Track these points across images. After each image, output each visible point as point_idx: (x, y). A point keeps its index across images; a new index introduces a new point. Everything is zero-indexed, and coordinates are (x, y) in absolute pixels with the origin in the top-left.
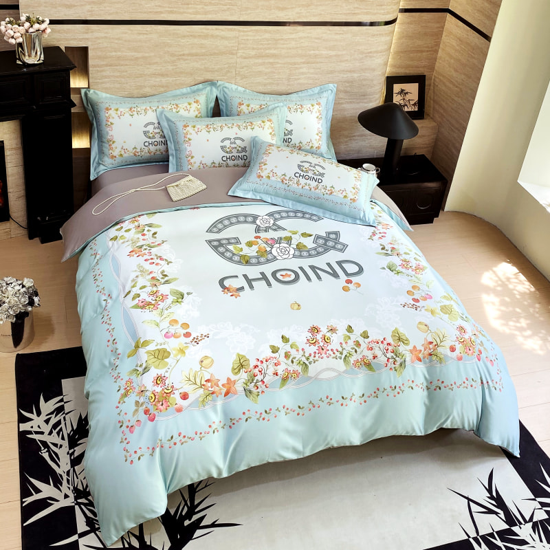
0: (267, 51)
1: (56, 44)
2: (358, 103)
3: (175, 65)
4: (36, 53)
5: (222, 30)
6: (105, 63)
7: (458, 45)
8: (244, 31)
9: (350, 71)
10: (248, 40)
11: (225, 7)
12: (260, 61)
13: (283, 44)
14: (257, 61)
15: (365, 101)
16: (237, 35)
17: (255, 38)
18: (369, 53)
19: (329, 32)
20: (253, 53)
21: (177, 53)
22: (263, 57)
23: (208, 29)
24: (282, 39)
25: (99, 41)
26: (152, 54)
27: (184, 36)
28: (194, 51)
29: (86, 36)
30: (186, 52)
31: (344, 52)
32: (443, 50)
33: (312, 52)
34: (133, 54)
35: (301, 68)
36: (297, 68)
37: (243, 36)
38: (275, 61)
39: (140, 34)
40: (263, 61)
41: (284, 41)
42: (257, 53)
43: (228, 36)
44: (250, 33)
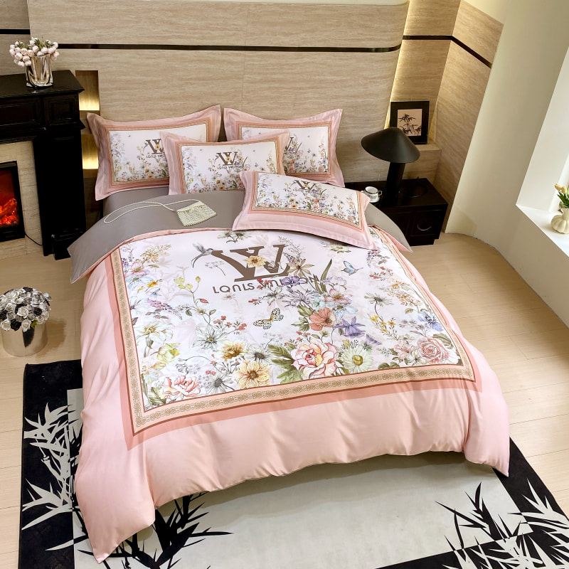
0: (273, 76)
1: (66, 67)
2: (362, 128)
3: (182, 89)
4: (45, 76)
5: (229, 55)
6: (115, 86)
7: (460, 72)
8: (249, 57)
9: (354, 97)
10: (253, 64)
11: (231, 33)
12: (266, 86)
13: (289, 69)
14: (263, 86)
15: (369, 126)
16: (243, 60)
17: (262, 63)
18: (372, 78)
19: (333, 57)
20: (259, 78)
21: (184, 77)
22: (269, 81)
23: (214, 54)
24: (288, 64)
25: (108, 65)
26: (160, 78)
27: (192, 61)
28: (201, 75)
29: (96, 60)
30: (194, 76)
31: (349, 78)
32: (446, 76)
33: (317, 77)
35: (305, 93)
36: (302, 93)
37: (249, 61)
38: (281, 86)
39: (148, 58)
40: (269, 86)
41: (289, 66)
42: (263, 78)
43: (234, 61)
44: (256, 58)
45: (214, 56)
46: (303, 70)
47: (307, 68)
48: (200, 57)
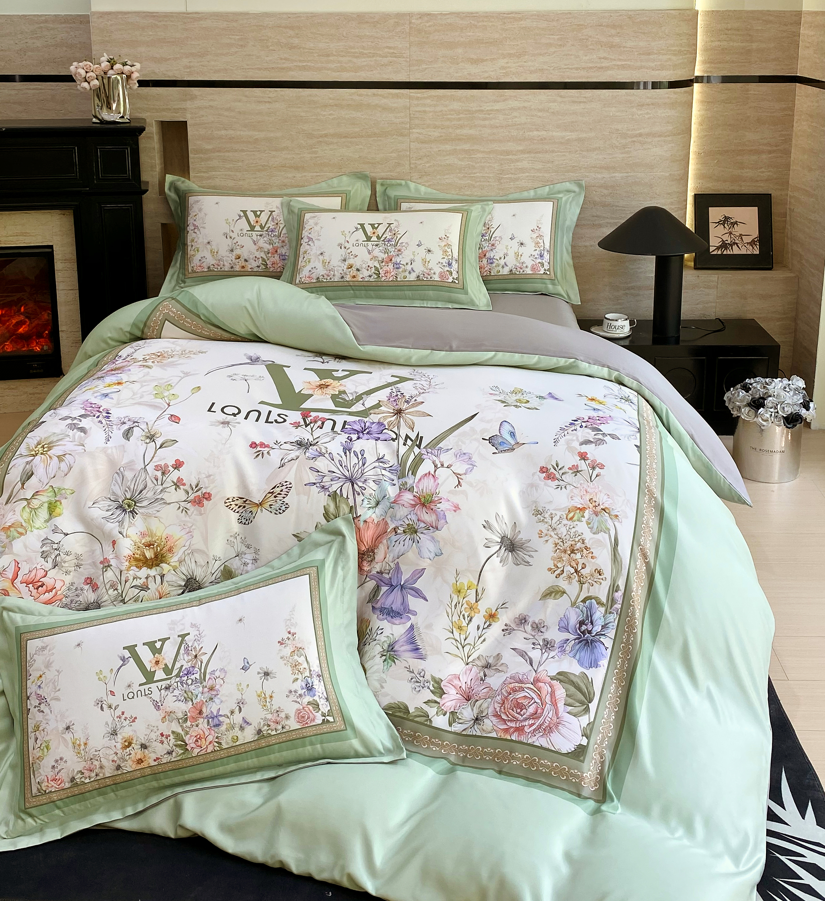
0: (458, 131)
3: (313, 153)
5: (385, 98)
6: (211, 147)
7: (809, 127)
8: (418, 98)
10: (425, 112)
11: (385, 60)
12: (448, 147)
13: (484, 119)
14: (443, 147)
16: (407, 104)
17: (438, 109)
20: (436, 134)
21: (316, 132)
22: (452, 140)
23: (360, 95)
24: (482, 111)
25: (202, 113)
26: (279, 134)
28: (342, 129)
29: (184, 105)
30: (330, 131)
32: (796, 145)
33: (535, 133)
34: (251, 133)
36: (512, 161)
37: (417, 105)
38: (473, 148)
39: (259, 102)
40: (453, 148)
41: (485, 114)
42: (442, 135)
43: (393, 105)
44: (428, 101)
45: (360, 98)
46: (510, 120)
47: (516, 117)
48: (338, 100)
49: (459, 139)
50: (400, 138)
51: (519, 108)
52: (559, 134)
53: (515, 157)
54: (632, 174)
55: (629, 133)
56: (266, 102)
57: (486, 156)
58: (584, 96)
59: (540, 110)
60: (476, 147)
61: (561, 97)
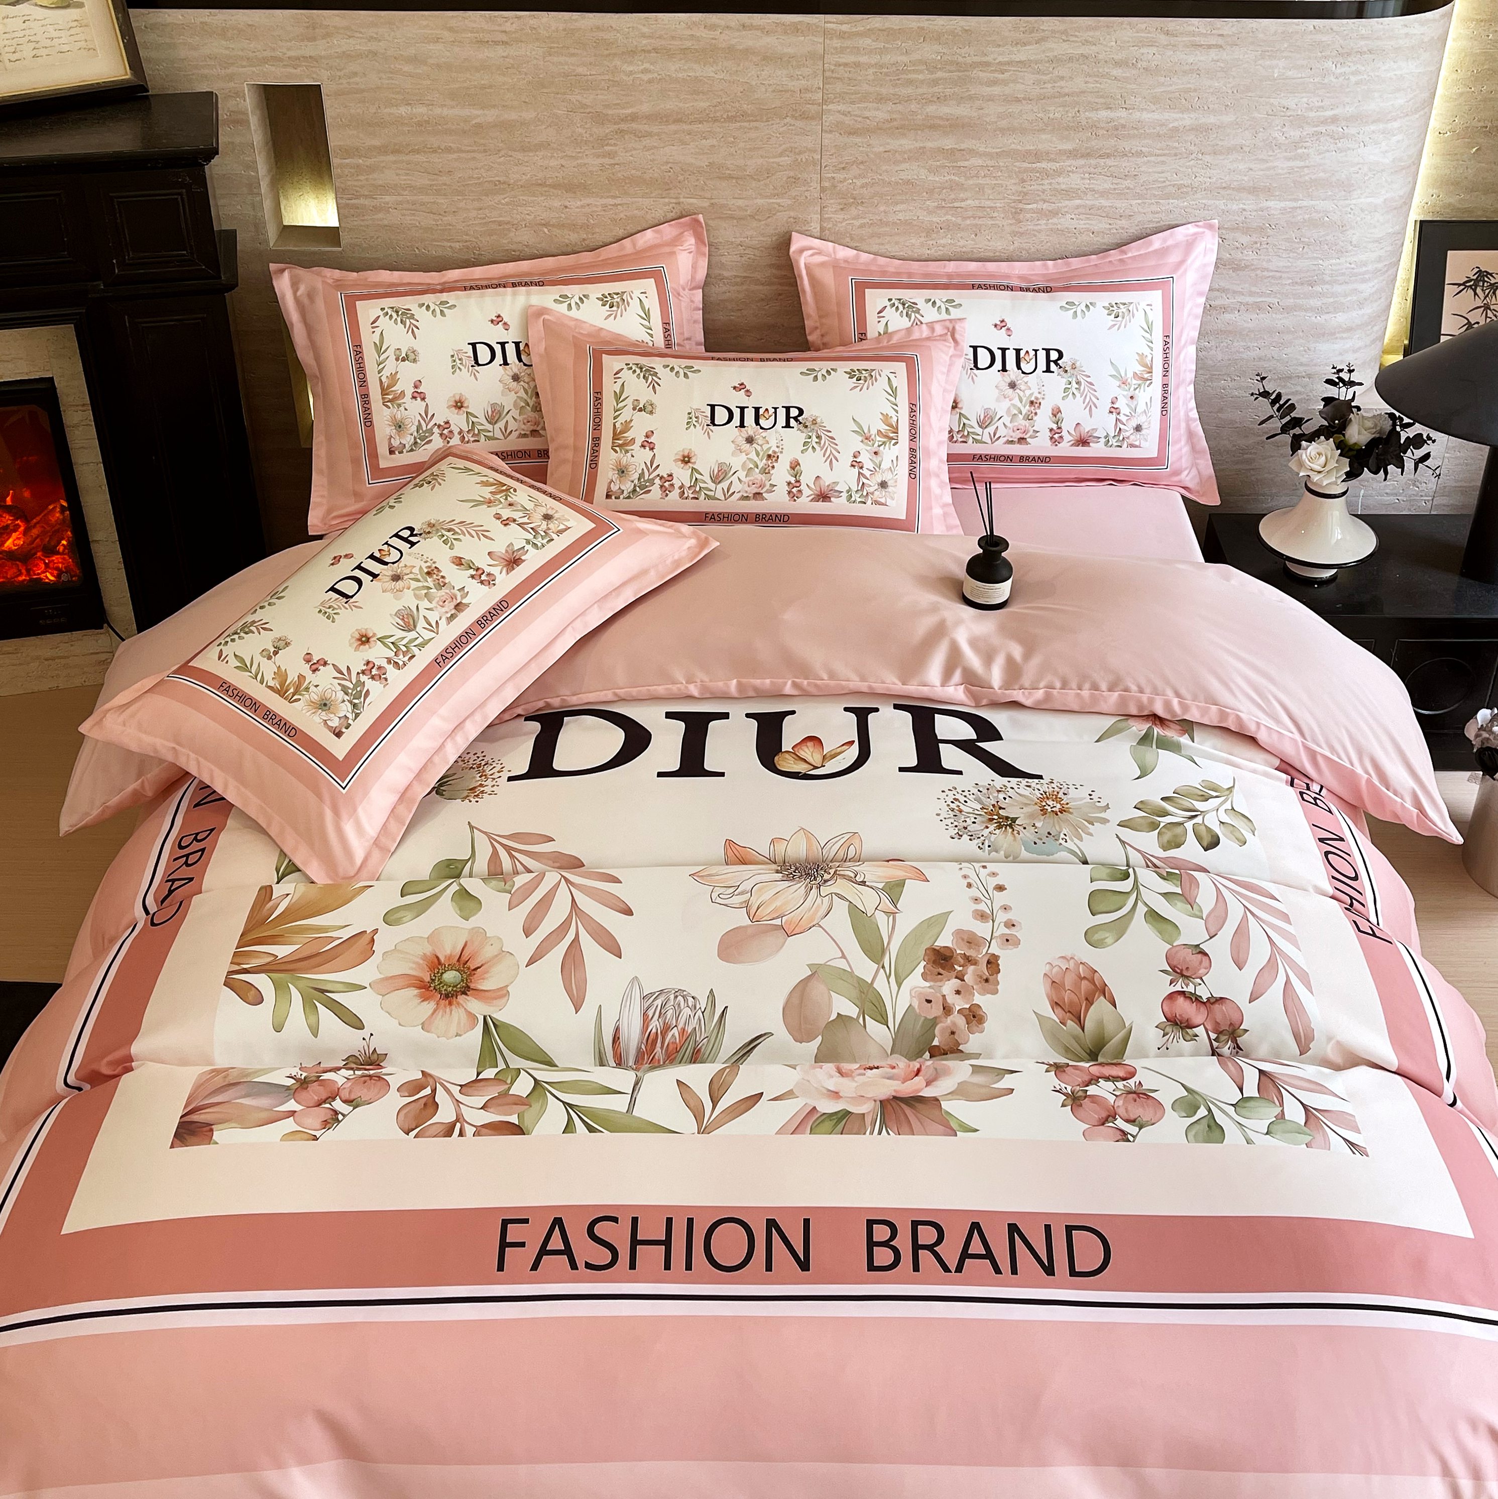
0: (933, 109)
5: (768, 32)
8: (842, 35)
10: (857, 65)
12: (907, 143)
13: (994, 83)
14: (896, 144)
16: (820, 49)
17: (887, 59)
19: (1163, 39)
20: (880, 114)
21: (610, 112)
22: (918, 128)
23: (713, 27)
24: (987, 64)
25: (352, 67)
27: (633, 53)
28: (671, 105)
30: (644, 108)
31: (1228, 118)
33: (1104, 114)
34: (466, 112)
35: (1059, 173)
36: (1046, 174)
37: (842, 50)
38: (963, 146)
39: (481, 42)
40: (918, 145)
41: (992, 72)
42: (894, 116)
43: (785, 50)
44: (868, 41)
45: (712, 34)
46: (1049, 85)
47: (1062, 78)
48: (660, 37)
49: (933, 127)
50: (799, 124)
51: (1071, 59)
52: (1156, 116)
53: (1054, 166)
54: (1305, 203)
55: (1312, 114)
56: (496, 43)
57: (990, 163)
58: (1221, 32)
59: (1118, 64)
60: (967, 144)
61: (1167, 33)
